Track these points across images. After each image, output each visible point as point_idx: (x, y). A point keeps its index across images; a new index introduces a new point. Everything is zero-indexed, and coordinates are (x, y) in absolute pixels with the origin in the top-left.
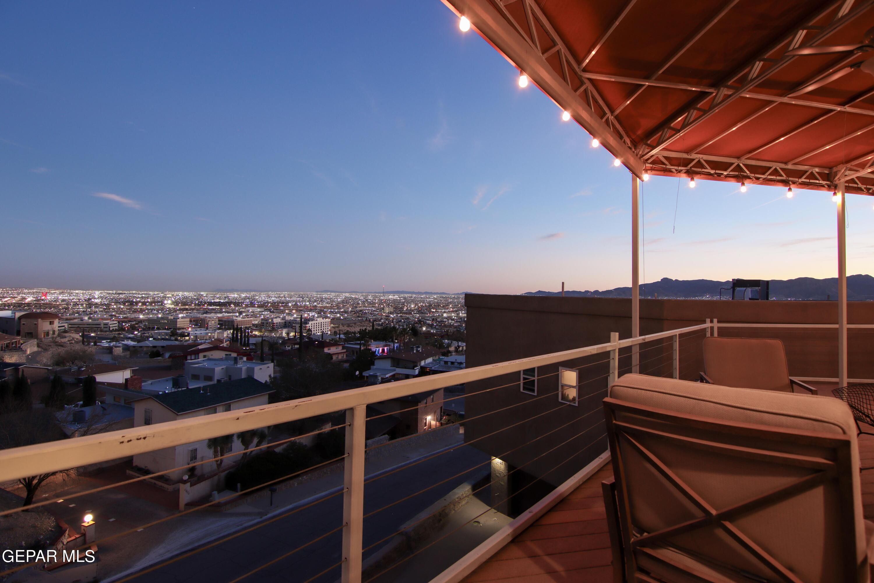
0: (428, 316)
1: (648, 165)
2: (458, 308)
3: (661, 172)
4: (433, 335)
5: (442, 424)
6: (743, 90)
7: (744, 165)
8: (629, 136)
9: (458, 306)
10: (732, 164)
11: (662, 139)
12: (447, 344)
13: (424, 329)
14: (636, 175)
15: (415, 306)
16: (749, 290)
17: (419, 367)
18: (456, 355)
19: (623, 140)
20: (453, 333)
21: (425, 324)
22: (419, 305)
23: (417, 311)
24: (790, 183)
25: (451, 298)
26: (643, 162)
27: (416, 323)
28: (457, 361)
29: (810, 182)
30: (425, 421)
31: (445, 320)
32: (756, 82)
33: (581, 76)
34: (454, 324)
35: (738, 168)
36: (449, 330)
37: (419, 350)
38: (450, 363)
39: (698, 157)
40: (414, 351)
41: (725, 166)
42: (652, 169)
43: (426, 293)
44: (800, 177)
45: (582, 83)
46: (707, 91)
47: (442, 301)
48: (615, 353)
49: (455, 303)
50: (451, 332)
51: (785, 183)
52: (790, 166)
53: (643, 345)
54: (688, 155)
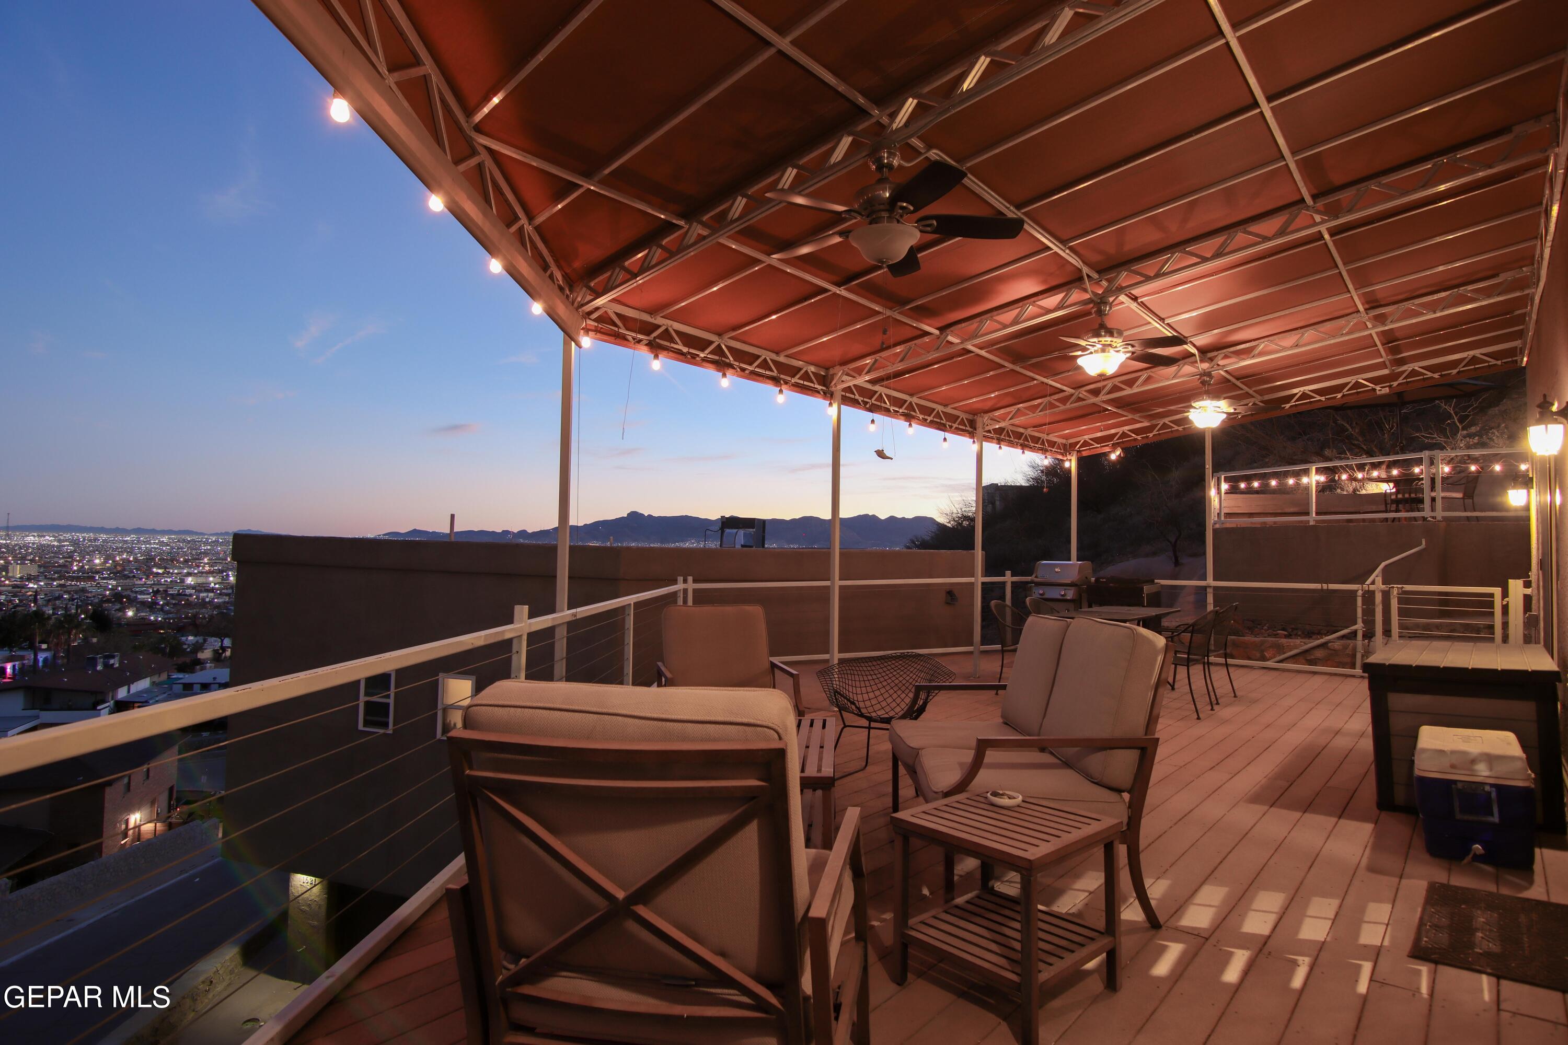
0: (142, 583)
1: (590, 322)
2: (226, 566)
3: (610, 337)
4: (155, 626)
5: (170, 826)
6: (721, 233)
7: (726, 346)
8: (560, 267)
9: (227, 560)
10: (711, 343)
11: (611, 283)
12: (193, 644)
13: (130, 613)
14: (570, 336)
15: (106, 562)
16: (741, 532)
17: (112, 702)
18: (215, 667)
19: (549, 273)
20: (210, 620)
21: (132, 602)
22: (118, 559)
23: (111, 573)
24: (782, 382)
25: (206, 543)
26: (582, 316)
27: (108, 601)
28: (218, 681)
29: (803, 385)
30: (123, 827)
31: (188, 592)
32: (738, 226)
33: (471, 137)
34: (214, 599)
35: (718, 351)
36: (198, 613)
37: (113, 664)
38: (199, 685)
39: (665, 324)
40: (96, 666)
41: (702, 344)
42: (597, 331)
43: (138, 531)
44: (793, 376)
45: (473, 153)
46: (674, 221)
47: (182, 548)
48: (520, 642)
49: (218, 553)
50: (204, 618)
51: (776, 381)
52: (782, 359)
53: (572, 625)
54: (652, 318)
